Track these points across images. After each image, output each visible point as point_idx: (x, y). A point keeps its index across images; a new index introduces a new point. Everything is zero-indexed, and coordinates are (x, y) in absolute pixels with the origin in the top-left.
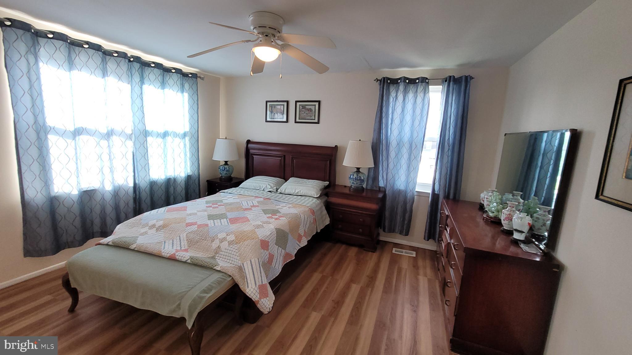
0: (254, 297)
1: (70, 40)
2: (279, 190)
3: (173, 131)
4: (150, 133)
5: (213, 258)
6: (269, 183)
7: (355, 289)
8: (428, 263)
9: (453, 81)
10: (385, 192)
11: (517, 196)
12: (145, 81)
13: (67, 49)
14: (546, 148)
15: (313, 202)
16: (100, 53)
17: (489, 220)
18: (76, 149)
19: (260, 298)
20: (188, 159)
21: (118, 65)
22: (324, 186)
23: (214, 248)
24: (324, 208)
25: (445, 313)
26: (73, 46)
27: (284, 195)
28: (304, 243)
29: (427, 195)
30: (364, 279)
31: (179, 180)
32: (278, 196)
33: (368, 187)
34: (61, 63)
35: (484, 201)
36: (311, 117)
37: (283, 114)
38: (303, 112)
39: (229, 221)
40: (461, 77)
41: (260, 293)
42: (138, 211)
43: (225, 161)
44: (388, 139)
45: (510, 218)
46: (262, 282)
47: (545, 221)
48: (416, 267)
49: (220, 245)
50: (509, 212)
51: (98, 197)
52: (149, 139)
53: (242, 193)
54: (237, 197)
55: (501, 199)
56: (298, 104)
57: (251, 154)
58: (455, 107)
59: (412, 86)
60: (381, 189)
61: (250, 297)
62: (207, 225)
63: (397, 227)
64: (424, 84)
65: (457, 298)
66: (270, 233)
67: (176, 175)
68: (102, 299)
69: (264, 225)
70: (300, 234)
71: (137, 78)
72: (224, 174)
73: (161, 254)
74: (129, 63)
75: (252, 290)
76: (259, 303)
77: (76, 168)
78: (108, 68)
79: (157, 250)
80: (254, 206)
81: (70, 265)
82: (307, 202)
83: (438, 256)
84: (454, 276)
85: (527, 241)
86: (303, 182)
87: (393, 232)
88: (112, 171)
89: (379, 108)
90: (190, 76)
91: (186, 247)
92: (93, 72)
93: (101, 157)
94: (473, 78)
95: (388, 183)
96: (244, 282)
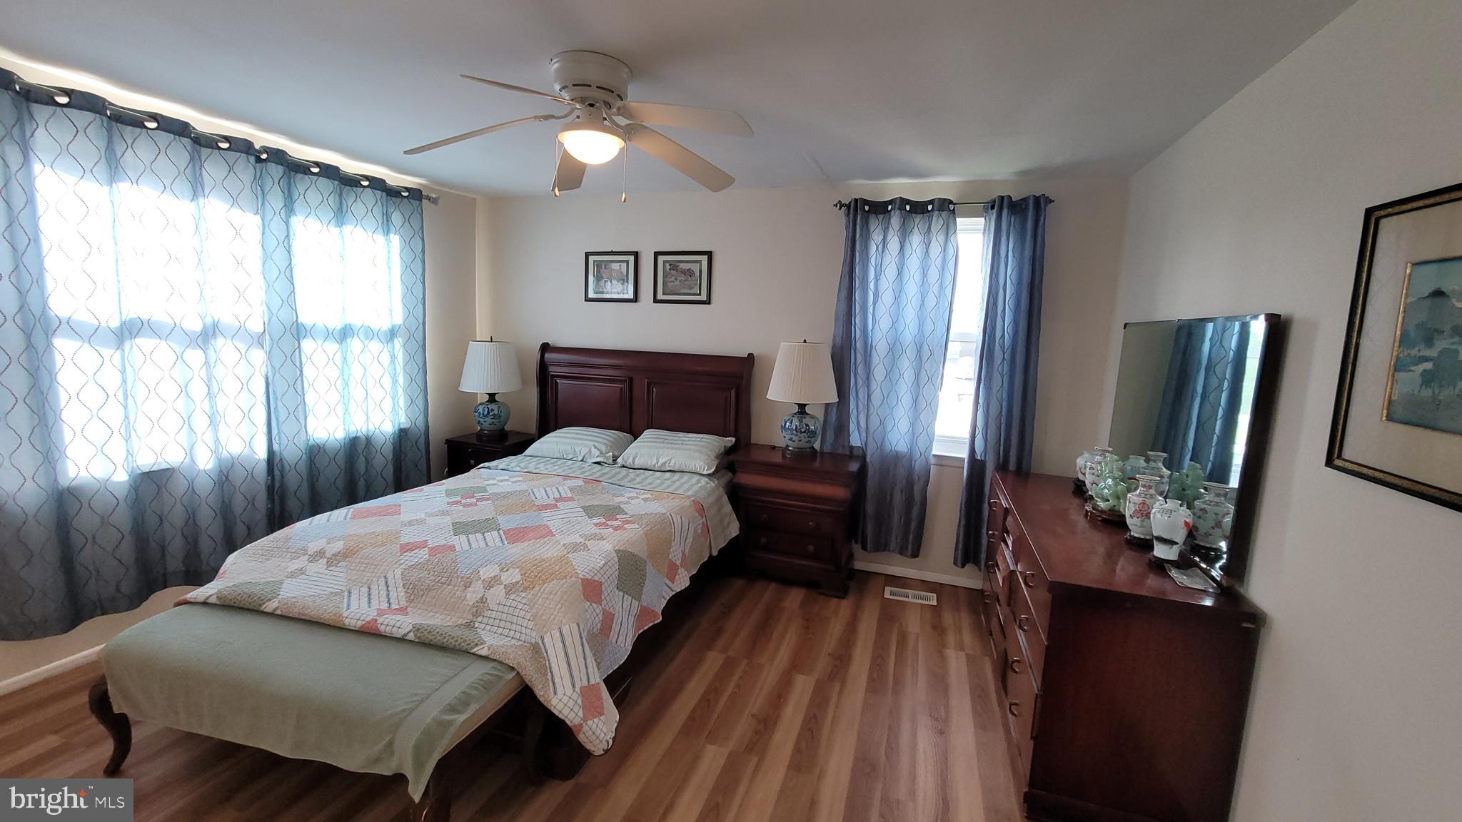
0: (572, 716)
1: (111, 110)
2: (619, 460)
3: (366, 324)
4: (308, 329)
5: (470, 626)
6: (597, 444)
7: (803, 686)
8: (965, 620)
9: (1008, 208)
10: (864, 457)
11: (1155, 461)
12: (297, 207)
13: (105, 131)
14: (1212, 355)
15: (700, 485)
16: (186, 141)
17: (1099, 516)
18: (123, 372)
19: (585, 719)
20: (400, 391)
21: (231, 169)
22: (725, 446)
23: (471, 603)
24: (725, 498)
25: (1008, 732)
26: (118, 124)
27: (631, 470)
28: (682, 582)
29: (958, 464)
30: (822, 663)
31: (380, 440)
32: (619, 473)
33: (825, 448)
34: (88, 166)
35: (1084, 474)
36: (691, 289)
37: (624, 280)
38: (673, 279)
39: (504, 537)
40: (1025, 200)
41: (584, 707)
42: (278, 518)
43: (489, 394)
44: (868, 337)
45: (1144, 513)
46: (588, 681)
47: (1220, 517)
48: (938, 628)
49: (486, 596)
50: (1141, 499)
51: (180, 487)
52: (307, 345)
53: (531, 467)
54: (521, 479)
55: (1122, 470)
56: (661, 259)
57: (553, 375)
58: (1014, 266)
59: (918, 219)
60: (855, 453)
61: (560, 716)
62: (452, 548)
63: (894, 536)
64: (944, 214)
65: (1036, 698)
66: (603, 562)
67: (371, 428)
68: (191, 736)
69: (588, 543)
70: (672, 561)
71: (276, 199)
72: (487, 423)
73: (341, 621)
74: (258, 165)
75: (565, 699)
76: (583, 729)
77: (123, 418)
78: (204, 177)
79: (329, 613)
80: (561, 499)
81: (108, 658)
82: (687, 486)
83: (987, 601)
84: (1027, 648)
85: (1184, 563)
86: (676, 438)
87: (885, 550)
88: (213, 422)
89: (847, 268)
90: (405, 194)
91: (403, 603)
92: (168, 186)
93: (186, 391)
94: (1051, 201)
95: (870, 439)
96: (546, 682)
